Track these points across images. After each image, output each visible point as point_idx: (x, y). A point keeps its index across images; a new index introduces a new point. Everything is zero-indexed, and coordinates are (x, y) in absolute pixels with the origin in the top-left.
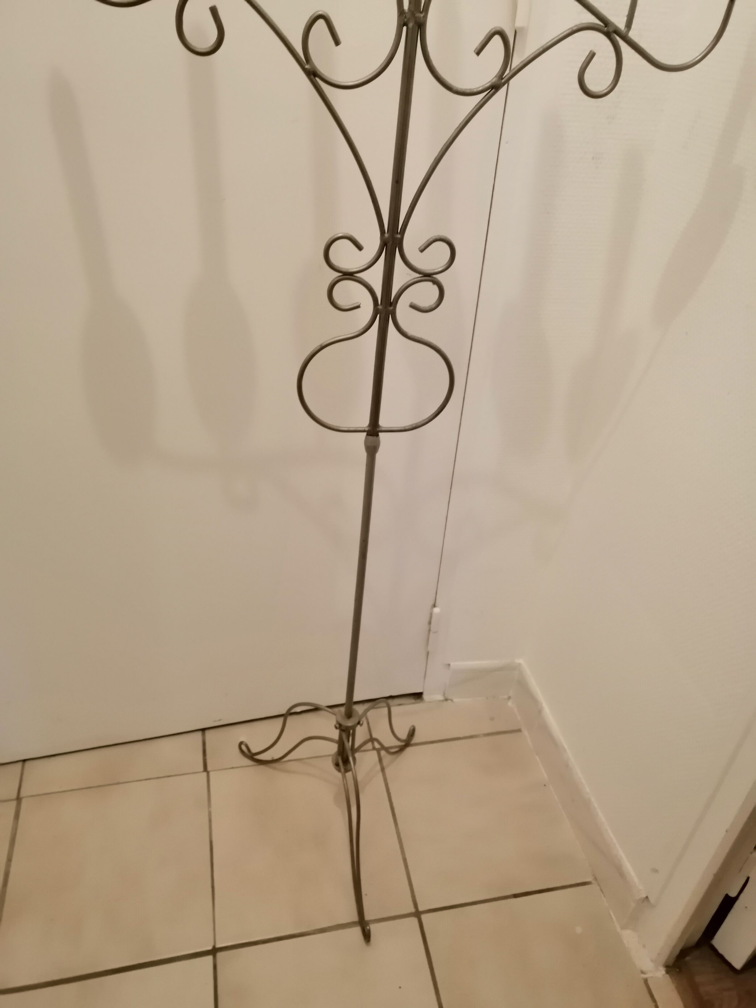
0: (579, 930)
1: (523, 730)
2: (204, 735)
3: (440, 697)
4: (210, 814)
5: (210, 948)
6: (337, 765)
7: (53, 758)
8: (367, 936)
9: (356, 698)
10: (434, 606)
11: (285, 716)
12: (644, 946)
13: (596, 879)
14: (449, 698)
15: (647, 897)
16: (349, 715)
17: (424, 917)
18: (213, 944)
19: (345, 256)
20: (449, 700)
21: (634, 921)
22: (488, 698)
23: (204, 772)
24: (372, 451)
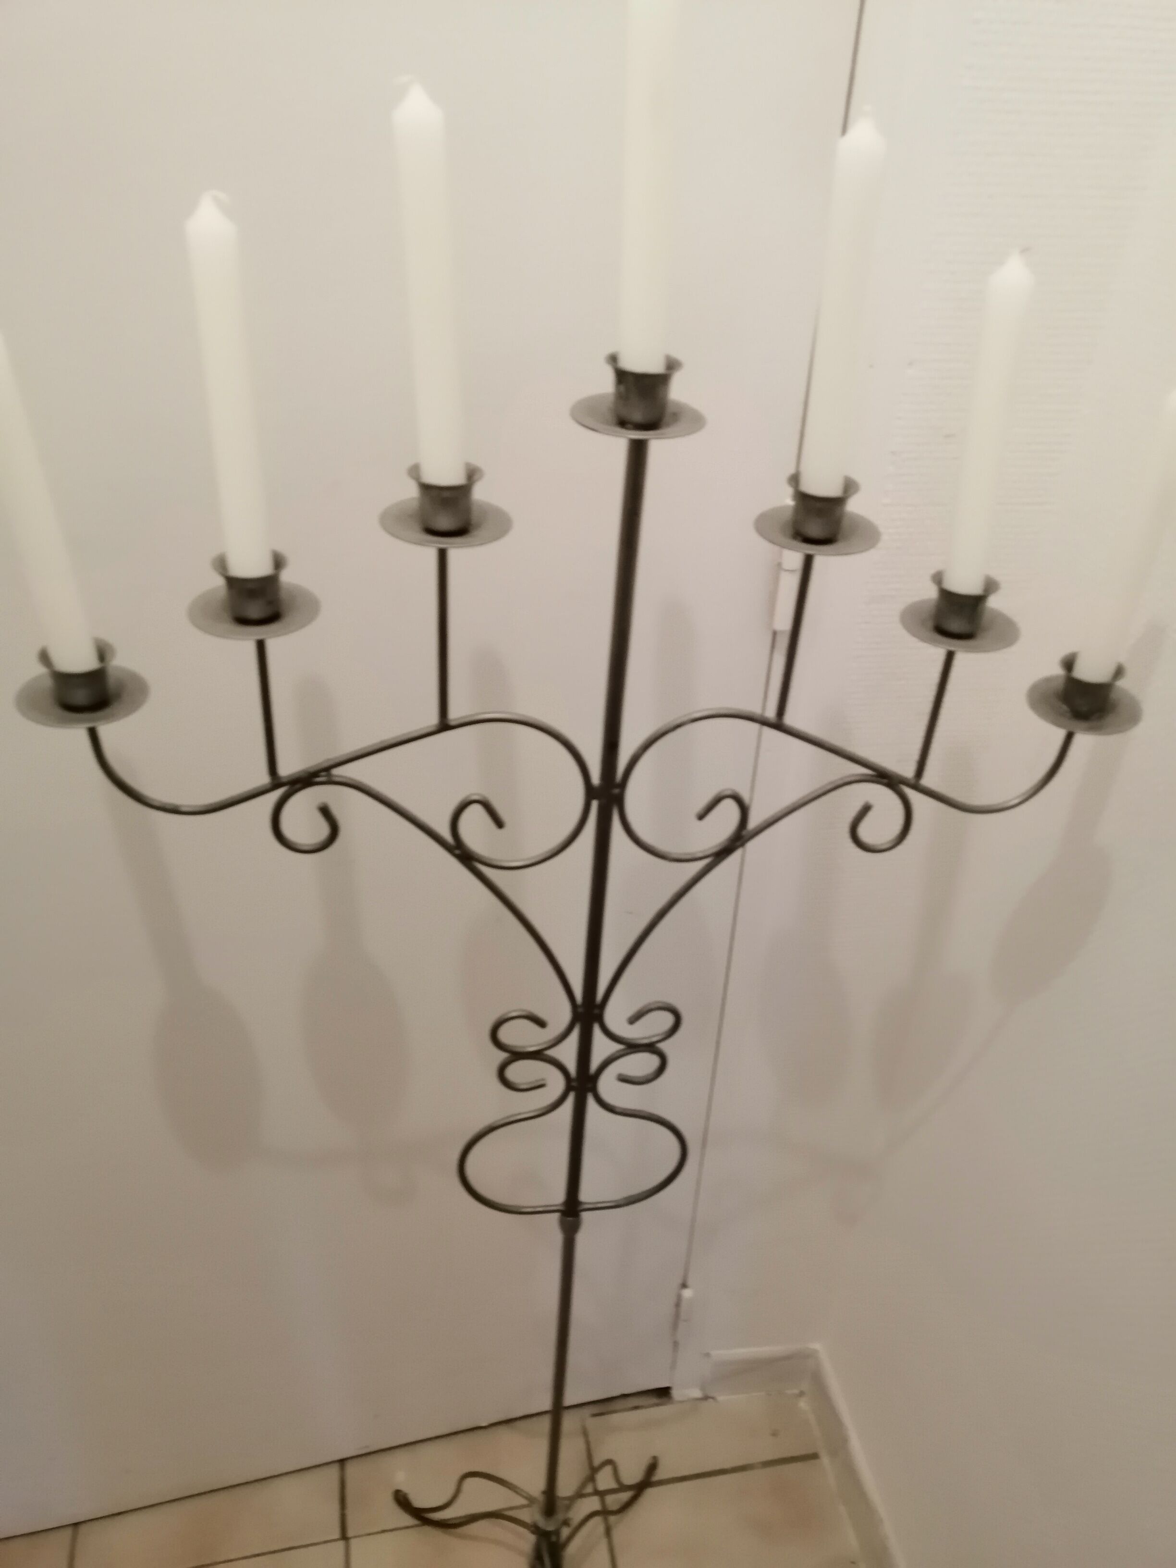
1: (820, 1455)
2: (342, 1470)
3: (697, 1393)
7: (119, 1518)
10: (684, 1286)
14: (710, 1395)
19: (521, 1035)
20: (711, 1398)
22: (769, 1394)
23: (341, 1539)
24: (570, 1232)
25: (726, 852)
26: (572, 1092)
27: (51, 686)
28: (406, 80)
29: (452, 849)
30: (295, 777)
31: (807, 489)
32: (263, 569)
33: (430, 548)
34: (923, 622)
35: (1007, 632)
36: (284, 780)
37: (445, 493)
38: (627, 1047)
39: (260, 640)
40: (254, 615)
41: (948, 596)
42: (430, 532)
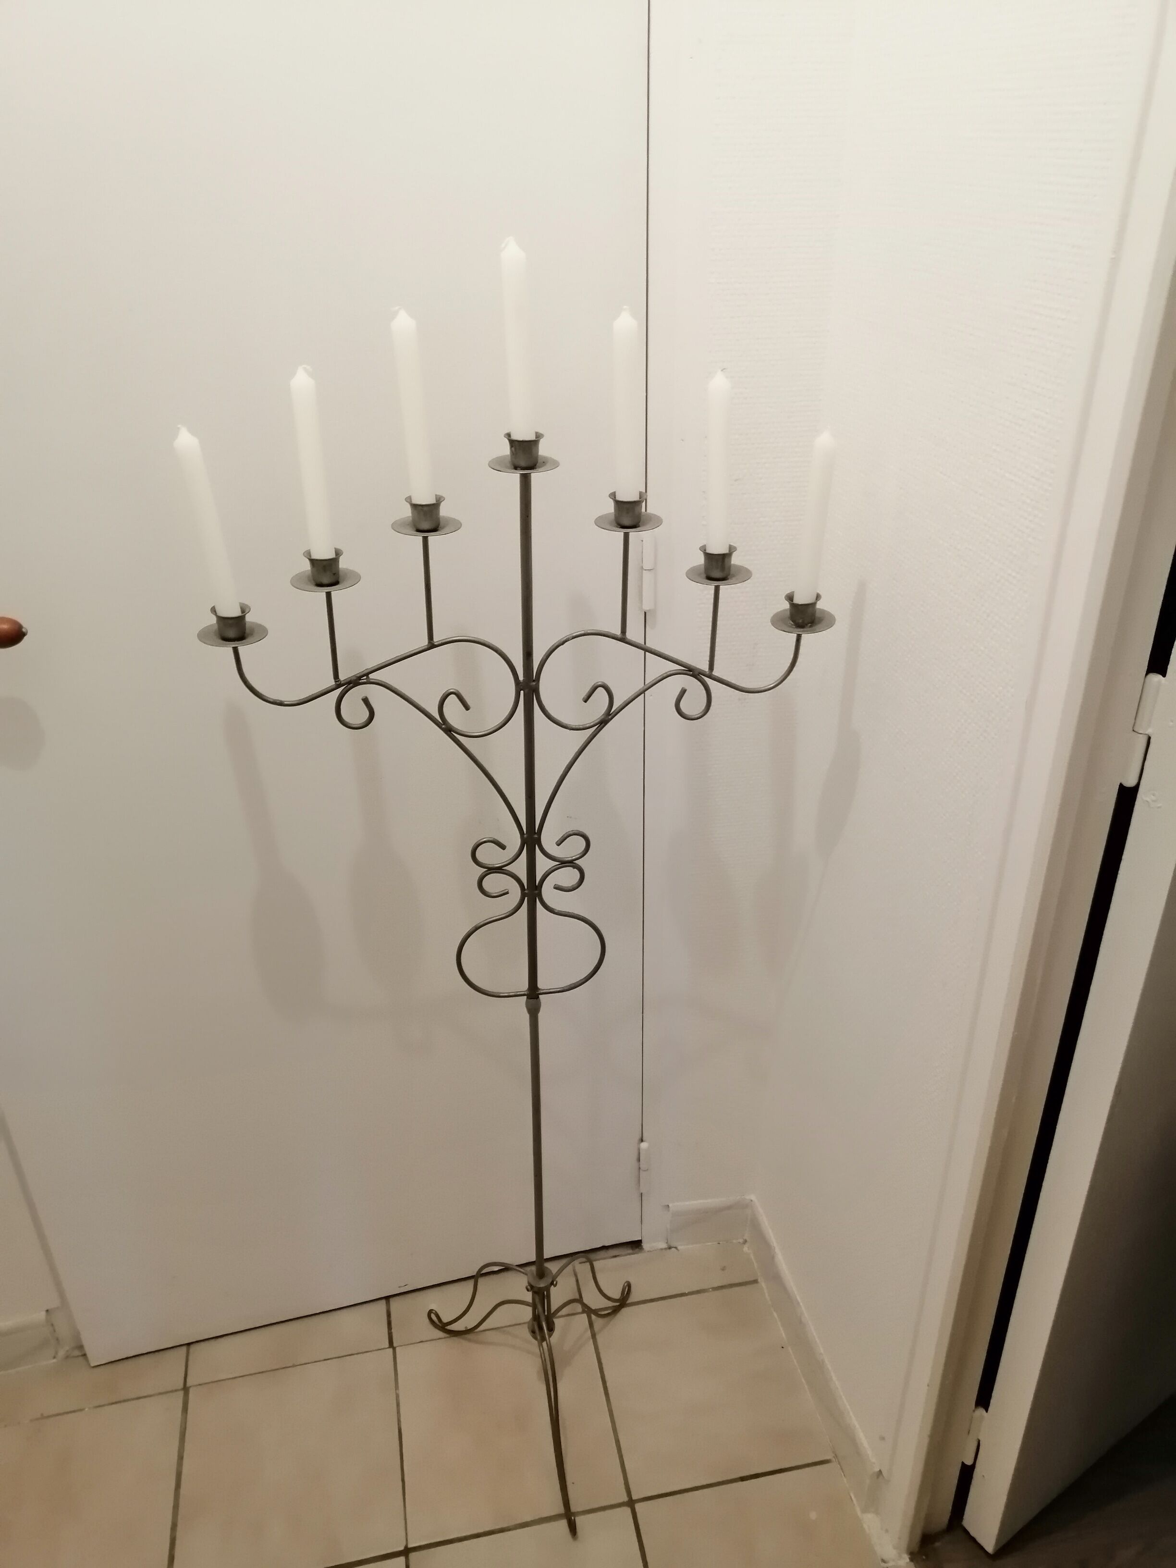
0: (813, 1515)
1: (759, 1280)
2: (388, 1304)
3: (664, 1246)
4: (397, 1396)
5: (402, 1548)
6: (533, 1332)
7: (220, 1340)
8: (573, 1529)
9: (546, 1255)
10: (642, 1141)
11: (475, 1278)
12: (887, 1531)
13: (836, 1456)
14: (673, 1244)
15: (880, 1471)
16: (541, 1274)
17: (638, 1506)
18: (404, 1544)
19: (490, 855)
20: (673, 1247)
21: (873, 1503)
22: (719, 1243)
23: (389, 1348)
24: (534, 1012)
25: (603, 723)
26: (526, 898)
27: (216, 627)
28: (397, 308)
29: (440, 725)
30: (349, 679)
31: (620, 498)
32: (329, 555)
33: (419, 539)
34: (699, 575)
35: (745, 574)
36: (342, 682)
37: (425, 509)
38: (558, 863)
39: (329, 595)
40: (326, 581)
41: (709, 557)
42: (418, 531)
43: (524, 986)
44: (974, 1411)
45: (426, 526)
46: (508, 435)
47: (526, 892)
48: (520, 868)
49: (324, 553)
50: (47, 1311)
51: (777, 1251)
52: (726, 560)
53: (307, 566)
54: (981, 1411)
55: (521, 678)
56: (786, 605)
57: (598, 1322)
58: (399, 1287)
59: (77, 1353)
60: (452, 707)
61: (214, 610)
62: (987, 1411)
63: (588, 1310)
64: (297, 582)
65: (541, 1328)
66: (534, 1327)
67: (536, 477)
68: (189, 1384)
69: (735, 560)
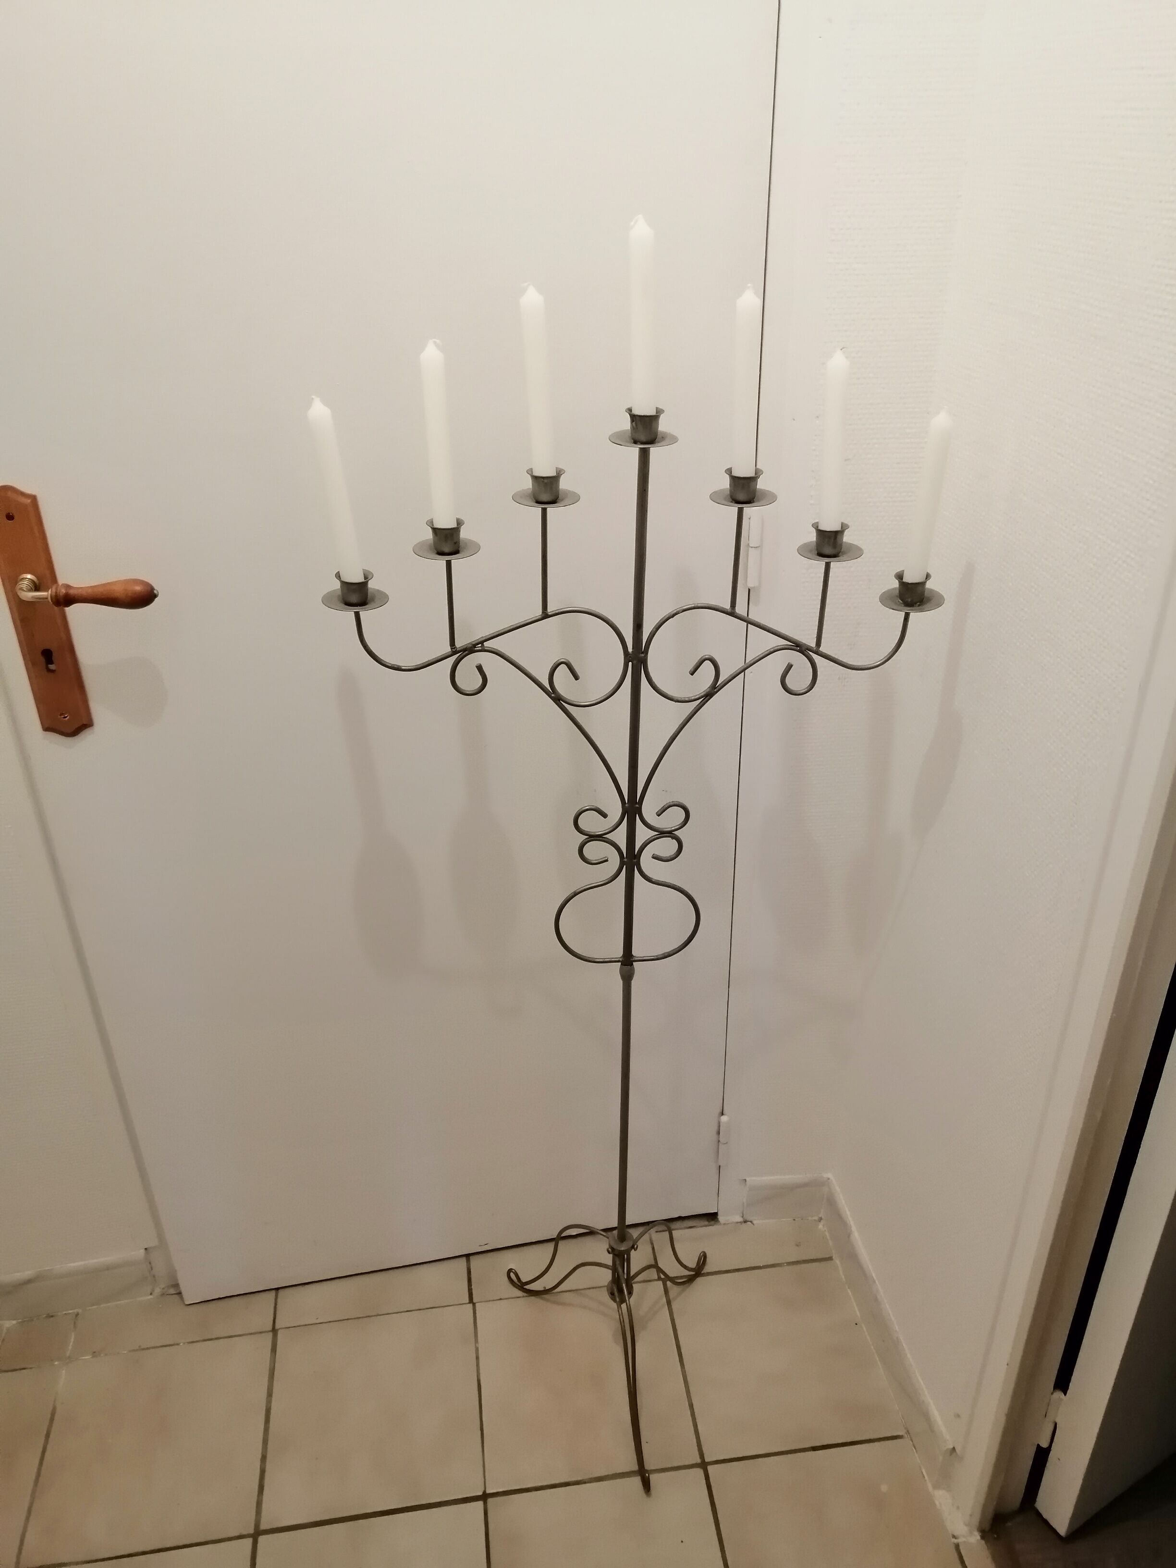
0: (884, 1488)
1: (833, 1257)
2: (468, 1261)
3: (741, 1219)
4: (477, 1350)
5: (480, 1493)
6: (612, 1294)
8: (647, 1486)
9: (628, 1221)
10: (722, 1114)
11: (556, 1241)
12: (957, 1507)
13: (908, 1432)
14: (750, 1219)
15: (954, 1448)
16: (622, 1238)
17: (710, 1468)
18: (483, 1489)
19: (592, 823)
20: (748, 1221)
21: (945, 1478)
22: (795, 1220)
23: (469, 1303)
24: (627, 978)
25: (708, 696)
26: (625, 866)
27: (340, 593)
28: (526, 284)
29: (551, 694)
30: (465, 647)
31: (736, 473)
32: (451, 524)
33: (537, 511)
34: (811, 551)
35: (856, 552)
36: (458, 649)
37: (546, 481)
38: (657, 833)
39: (449, 564)
40: (447, 550)
41: (821, 534)
42: (538, 502)
43: (619, 953)
44: (1052, 1394)
45: (545, 497)
46: (630, 410)
47: (625, 860)
48: (620, 837)
49: (446, 522)
50: (146, 1249)
51: (854, 1229)
52: (839, 537)
53: (429, 535)
54: (1059, 1394)
55: (630, 650)
56: (896, 584)
57: (674, 1290)
58: (480, 1246)
59: (172, 1291)
60: (562, 676)
61: (338, 576)
62: (1065, 1394)
63: (665, 1278)
64: (419, 550)
65: (621, 1291)
66: (614, 1290)
67: (655, 452)
68: (277, 1327)
69: (847, 538)
